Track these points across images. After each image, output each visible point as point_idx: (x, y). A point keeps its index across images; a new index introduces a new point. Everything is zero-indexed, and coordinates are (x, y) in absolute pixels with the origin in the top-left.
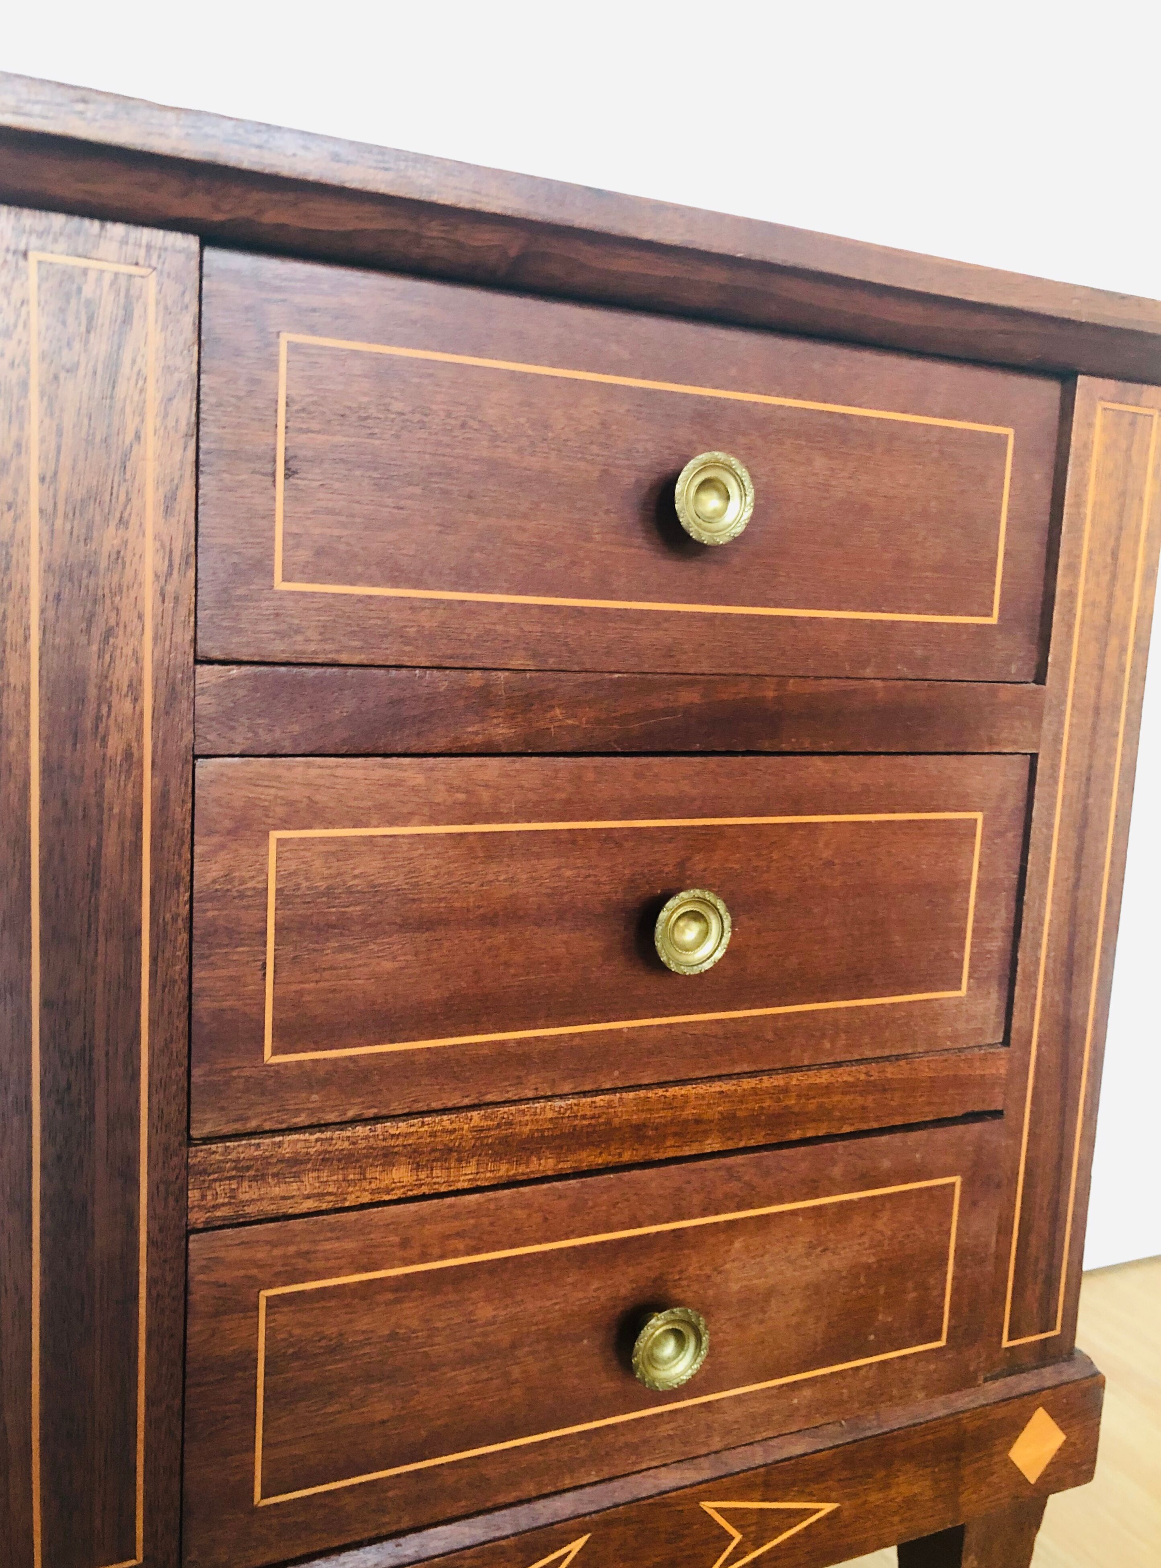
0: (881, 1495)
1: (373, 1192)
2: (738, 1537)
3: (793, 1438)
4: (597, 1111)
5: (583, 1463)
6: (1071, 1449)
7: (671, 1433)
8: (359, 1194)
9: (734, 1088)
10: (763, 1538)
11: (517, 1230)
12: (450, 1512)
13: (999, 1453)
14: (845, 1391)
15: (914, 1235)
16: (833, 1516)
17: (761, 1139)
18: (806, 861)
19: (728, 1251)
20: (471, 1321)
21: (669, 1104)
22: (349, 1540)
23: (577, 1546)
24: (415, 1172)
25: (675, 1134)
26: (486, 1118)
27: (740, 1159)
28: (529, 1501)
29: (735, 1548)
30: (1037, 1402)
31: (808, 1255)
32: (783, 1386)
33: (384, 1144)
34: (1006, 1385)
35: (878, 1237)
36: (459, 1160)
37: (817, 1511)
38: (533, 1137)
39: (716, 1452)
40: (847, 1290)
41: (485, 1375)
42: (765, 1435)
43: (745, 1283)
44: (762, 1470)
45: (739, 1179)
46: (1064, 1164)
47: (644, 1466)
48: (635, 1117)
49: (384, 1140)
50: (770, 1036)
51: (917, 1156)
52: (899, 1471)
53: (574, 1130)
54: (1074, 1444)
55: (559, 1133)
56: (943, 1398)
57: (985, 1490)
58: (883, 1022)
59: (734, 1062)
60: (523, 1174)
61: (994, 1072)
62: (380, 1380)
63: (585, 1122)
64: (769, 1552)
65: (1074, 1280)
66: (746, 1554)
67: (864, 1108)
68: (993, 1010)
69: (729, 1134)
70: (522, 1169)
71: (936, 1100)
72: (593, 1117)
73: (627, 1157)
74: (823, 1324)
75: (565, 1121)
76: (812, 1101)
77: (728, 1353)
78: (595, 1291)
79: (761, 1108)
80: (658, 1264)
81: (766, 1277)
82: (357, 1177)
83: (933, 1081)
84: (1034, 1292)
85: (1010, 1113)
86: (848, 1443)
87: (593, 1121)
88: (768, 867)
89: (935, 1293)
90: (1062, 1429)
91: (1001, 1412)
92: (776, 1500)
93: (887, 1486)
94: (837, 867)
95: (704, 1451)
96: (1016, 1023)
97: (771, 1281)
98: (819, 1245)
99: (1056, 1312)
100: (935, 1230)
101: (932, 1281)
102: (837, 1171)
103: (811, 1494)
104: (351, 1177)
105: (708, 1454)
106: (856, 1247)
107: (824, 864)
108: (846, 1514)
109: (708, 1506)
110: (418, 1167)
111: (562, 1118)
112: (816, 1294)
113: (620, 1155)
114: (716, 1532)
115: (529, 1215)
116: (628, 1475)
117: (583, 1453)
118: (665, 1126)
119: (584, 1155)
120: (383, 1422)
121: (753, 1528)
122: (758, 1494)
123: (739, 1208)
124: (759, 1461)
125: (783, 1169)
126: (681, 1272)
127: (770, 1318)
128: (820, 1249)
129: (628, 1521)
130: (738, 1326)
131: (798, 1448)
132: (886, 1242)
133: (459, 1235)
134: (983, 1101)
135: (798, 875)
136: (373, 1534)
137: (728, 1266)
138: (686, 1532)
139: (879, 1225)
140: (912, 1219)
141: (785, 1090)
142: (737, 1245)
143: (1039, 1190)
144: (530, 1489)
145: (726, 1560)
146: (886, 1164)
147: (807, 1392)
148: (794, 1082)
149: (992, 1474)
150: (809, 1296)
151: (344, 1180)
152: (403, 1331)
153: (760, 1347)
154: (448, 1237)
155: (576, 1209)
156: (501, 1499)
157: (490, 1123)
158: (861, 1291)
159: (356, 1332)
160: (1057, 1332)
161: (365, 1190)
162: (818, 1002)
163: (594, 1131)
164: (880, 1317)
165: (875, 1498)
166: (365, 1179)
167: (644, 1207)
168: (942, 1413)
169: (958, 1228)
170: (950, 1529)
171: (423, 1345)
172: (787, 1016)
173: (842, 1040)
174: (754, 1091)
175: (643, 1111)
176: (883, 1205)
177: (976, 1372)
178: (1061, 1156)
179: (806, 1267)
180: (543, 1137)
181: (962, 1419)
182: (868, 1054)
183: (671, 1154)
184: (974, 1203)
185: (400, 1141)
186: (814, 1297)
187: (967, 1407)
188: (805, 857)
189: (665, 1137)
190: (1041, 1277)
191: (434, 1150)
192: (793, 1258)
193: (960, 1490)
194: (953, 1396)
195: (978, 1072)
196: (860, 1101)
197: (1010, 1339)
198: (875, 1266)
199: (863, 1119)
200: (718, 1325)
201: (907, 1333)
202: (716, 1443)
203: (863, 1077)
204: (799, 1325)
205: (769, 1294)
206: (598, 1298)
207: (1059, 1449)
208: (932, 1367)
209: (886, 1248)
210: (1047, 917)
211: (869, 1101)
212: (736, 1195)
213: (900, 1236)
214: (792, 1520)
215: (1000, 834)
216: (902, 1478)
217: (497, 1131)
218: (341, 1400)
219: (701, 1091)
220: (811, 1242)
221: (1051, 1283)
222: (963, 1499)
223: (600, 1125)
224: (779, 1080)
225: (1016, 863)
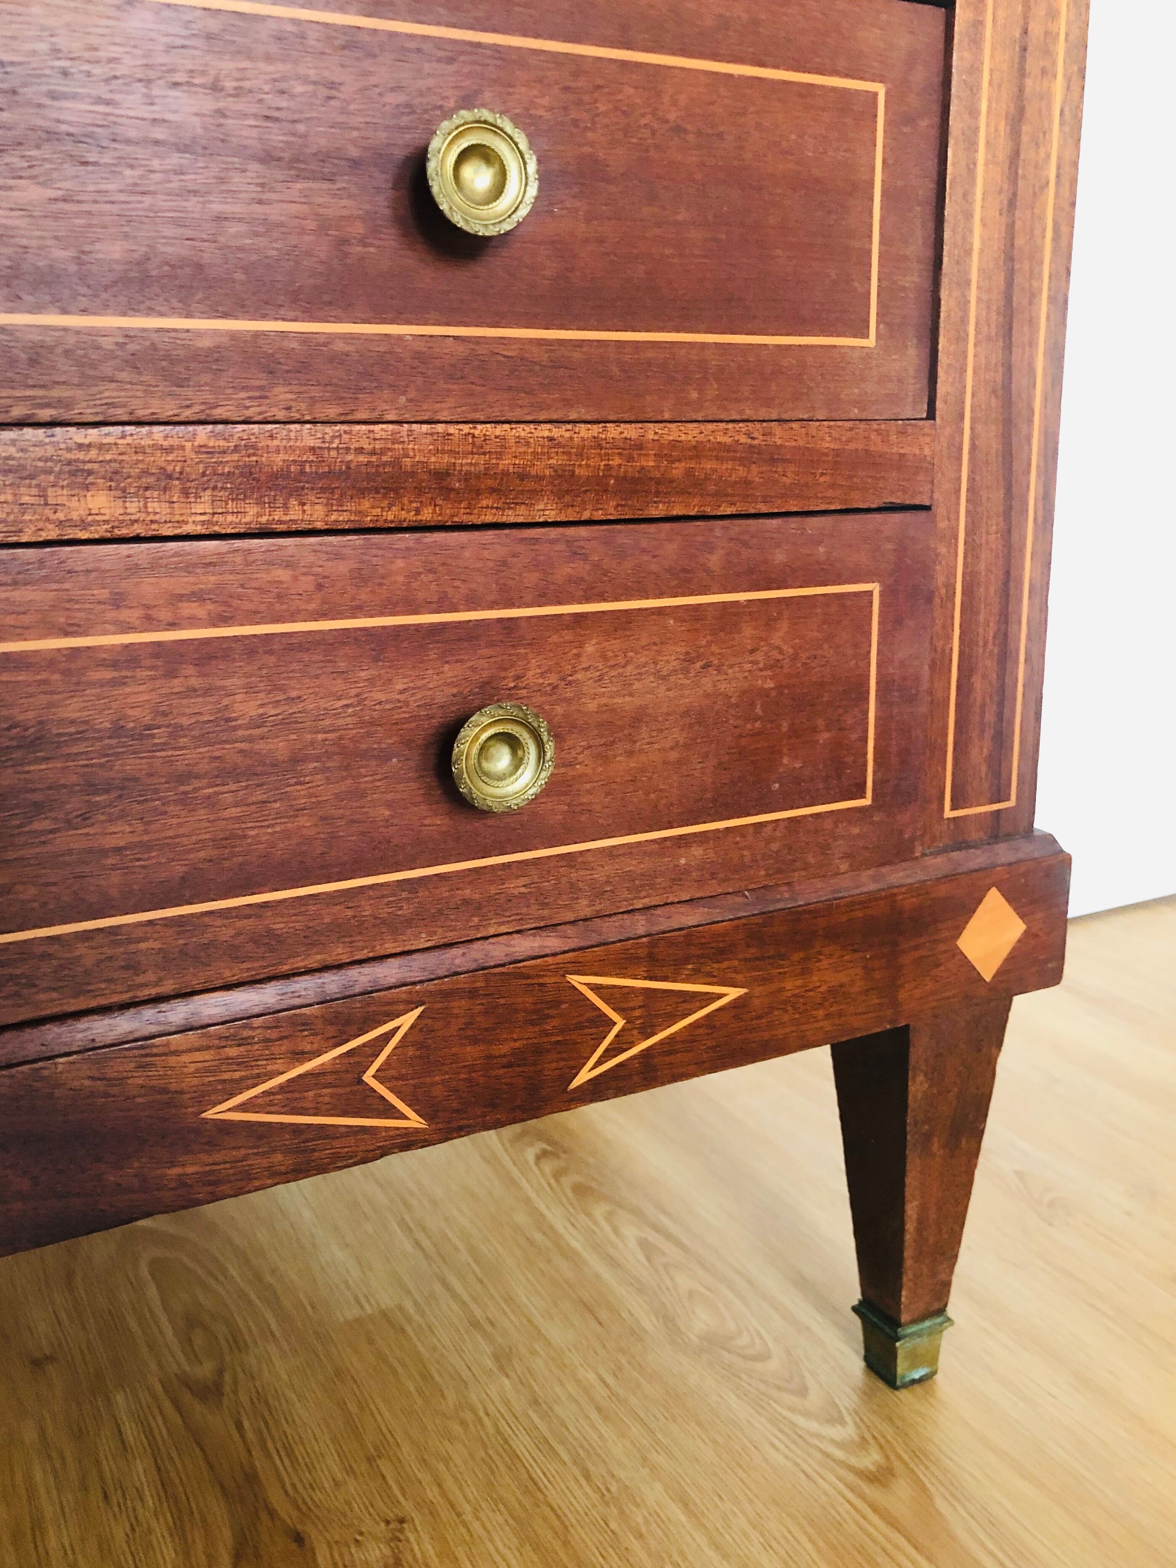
0: (799, 983)
1: (60, 524)
2: (620, 1023)
3: (683, 908)
4: (378, 445)
5: (409, 922)
6: (1033, 942)
7: (523, 890)
8: (40, 525)
9: (567, 435)
10: (653, 1026)
11: (279, 596)
12: (229, 975)
13: (945, 941)
14: (746, 853)
15: (823, 657)
16: (737, 1004)
17: (612, 511)
18: (644, 121)
19: (578, 655)
20: (228, 720)
21: (478, 447)
22: (93, 1004)
23: (407, 1020)
24: (120, 502)
25: (493, 491)
26: (215, 435)
27: (583, 532)
28: (340, 967)
29: (617, 1036)
30: (988, 881)
31: (686, 671)
32: (665, 839)
33: (69, 456)
34: (949, 859)
35: (775, 654)
36: (185, 493)
37: (720, 996)
38: (289, 472)
39: (585, 920)
40: (739, 722)
41: (259, 796)
42: (647, 901)
43: (604, 701)
44: (644, 940)
45: (585, 558)
46: (1012, 584)
47: (492, 931)
48: (433, 459)
49: (69, 450)
50: (615, 370)
51: (821, 550)
52: (820, 953)
53: (348, 468)
54: (1037, 936)
55: (326, 469)
56: (871, 872)
57: (930, 985)
58: (768, 370)
59: (568, 403)
60: (281, 522)
61: (917, 452)
62: (107, 791)
63: (362, 459)
64: (661, 1042)
65: (1030, 738)
66: (632, 1044)
67: (747, 483)
68: (911, 372)
69: (568, 499)
70: (278, 515)
71: (841, 481)
72: (373, 453)
73: (427, 515)
74: (712, 762)
75: (333, 453)
76: (677, 465)
77: (589, 792)
78: (401, 692)
79: (608, 467)
80: (482, 663)
81: (631, 695)
82: (32, 500)
83: (837, 456)
84: (980, 751)
85: (940, 511)
86: (754, 915)
87: (374, 459)
88: (593, 123)
89: (854, 736)
90: (1022, 916)
91: (943, 891)
92: (664, 979)
93: (805, 972)
94: (691, 138)
95: (570, 916)
96: (942, 389)
97: (638, 701)
98: (699, 657)
99: (1010, 779)
100: (850, 652)
101: (849, 721)
102: (714, 561)
103: (710, 975)
104: (26, 499)
105: (575, 921)
106: (748, 666)
107: (672, 129)
108: (756, 1002)
109: (577, 980)
110: (124, 495)
111: (329, 449)
112: (700, 724)
113: (418, 512)
114: (590, 1014)
115: (295, 578)
116: (471, 941)
117: (407, 910)
118: (478, 477)
119: (366, 504)
120: (118, 850)
121: (637, 1013)
122: (641, 971)
123: (588, 600)
124: (641, 931)
125: (644, 551)
126: (518, 678)
127: (641, 751)
128: (698, 665)
129: (473, 993)
130: (599, 756)
131: (691, 917)
132: (786, 663)
133: (198, 597)
134: (904, 492)
135: (634, 140)
136: (125, 997)
137: (579, 676)
138: (552, 1012)
139: (777, 638)
140: (819, 635)
141: (639, 446)
142: (590, 648)
143: (981, 618)
144: (340, 953)
145: (607, 1050)
146: (780, 557)
147: (697, 851)
148: (651, 436)
149: (938, 966)
150: (691, 726)
151: (15, 502)
152: (132, 725)
153: (631, 788)
154: (181, 598)
155: (360, 578)
156: (300, 963)
157: (222, 443)
158: (758, 724)
159: (62, 722)
160: (1012, 803)
161: (48, 519)
162: (678, 331)
163: (378, 474)
164: (785, 760)
165: (791, 985)
166: (46, 504)
167: (457, 583)
168: (873, 887)
169: (879, 652)
170: (889, 1030)
171: (163, 747)
172: (636, 345)
173: (713, 390)
174: (597, 442)
175: (443, 452)
176: (780, 613)
177: (912, 840)
178: (1008, 573)
179: (682, 687)
180: (302, 472)
181: (895, 894)
182: (749, 413)
183: (489, 518)
184: (899, 622)
185: (93, 454)
186: (696, 728)
187: (903, 882)
188: (643, 115)
189: (478, 492)
190: (989, 733)
191: (146, 472)
192: (664, 672)
193: (899, 982)
194: (884, 870)
195: (895, 450)
196: (741, 472)
197: (953, 808)
198: (773, 693)
199: (745, 498)
200: (573, 753)
201: (821, 786)
202: (584, 908)
203: (743, 439)
204: (680, 762)
205: (638, 718)
206: (407, 704)
207: (1019, 941)
208: (856, 831)
209: (786, 670)
210: (977, 245)
211: (754, 473)
212: (582, 579)
213: (804, 655)
214: (687, 1006)
215: (910, 120)
216: (825, 963)
217: (235, 457)
218: (53, 814)
219: (523, 434)
220: (687, 653)
221: (1001, 740)
222: (902, 995)
223: (385, 464)
224: (631, 431)
225: (931, 165)
